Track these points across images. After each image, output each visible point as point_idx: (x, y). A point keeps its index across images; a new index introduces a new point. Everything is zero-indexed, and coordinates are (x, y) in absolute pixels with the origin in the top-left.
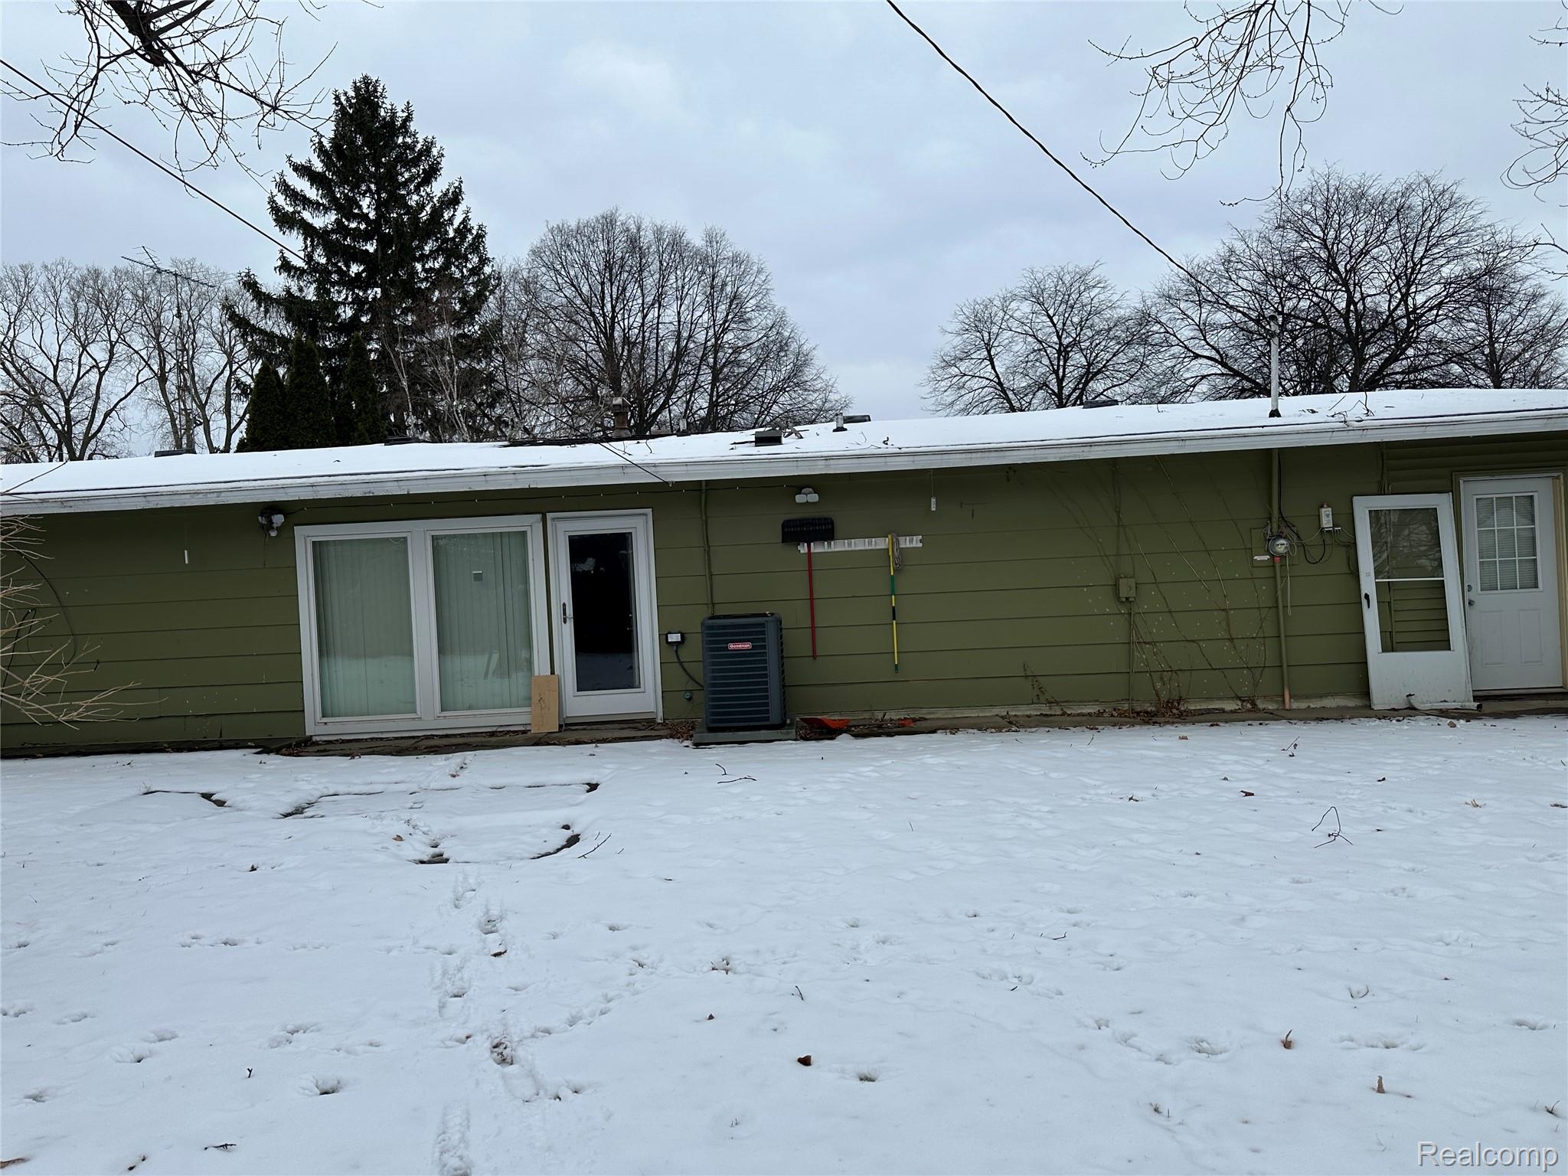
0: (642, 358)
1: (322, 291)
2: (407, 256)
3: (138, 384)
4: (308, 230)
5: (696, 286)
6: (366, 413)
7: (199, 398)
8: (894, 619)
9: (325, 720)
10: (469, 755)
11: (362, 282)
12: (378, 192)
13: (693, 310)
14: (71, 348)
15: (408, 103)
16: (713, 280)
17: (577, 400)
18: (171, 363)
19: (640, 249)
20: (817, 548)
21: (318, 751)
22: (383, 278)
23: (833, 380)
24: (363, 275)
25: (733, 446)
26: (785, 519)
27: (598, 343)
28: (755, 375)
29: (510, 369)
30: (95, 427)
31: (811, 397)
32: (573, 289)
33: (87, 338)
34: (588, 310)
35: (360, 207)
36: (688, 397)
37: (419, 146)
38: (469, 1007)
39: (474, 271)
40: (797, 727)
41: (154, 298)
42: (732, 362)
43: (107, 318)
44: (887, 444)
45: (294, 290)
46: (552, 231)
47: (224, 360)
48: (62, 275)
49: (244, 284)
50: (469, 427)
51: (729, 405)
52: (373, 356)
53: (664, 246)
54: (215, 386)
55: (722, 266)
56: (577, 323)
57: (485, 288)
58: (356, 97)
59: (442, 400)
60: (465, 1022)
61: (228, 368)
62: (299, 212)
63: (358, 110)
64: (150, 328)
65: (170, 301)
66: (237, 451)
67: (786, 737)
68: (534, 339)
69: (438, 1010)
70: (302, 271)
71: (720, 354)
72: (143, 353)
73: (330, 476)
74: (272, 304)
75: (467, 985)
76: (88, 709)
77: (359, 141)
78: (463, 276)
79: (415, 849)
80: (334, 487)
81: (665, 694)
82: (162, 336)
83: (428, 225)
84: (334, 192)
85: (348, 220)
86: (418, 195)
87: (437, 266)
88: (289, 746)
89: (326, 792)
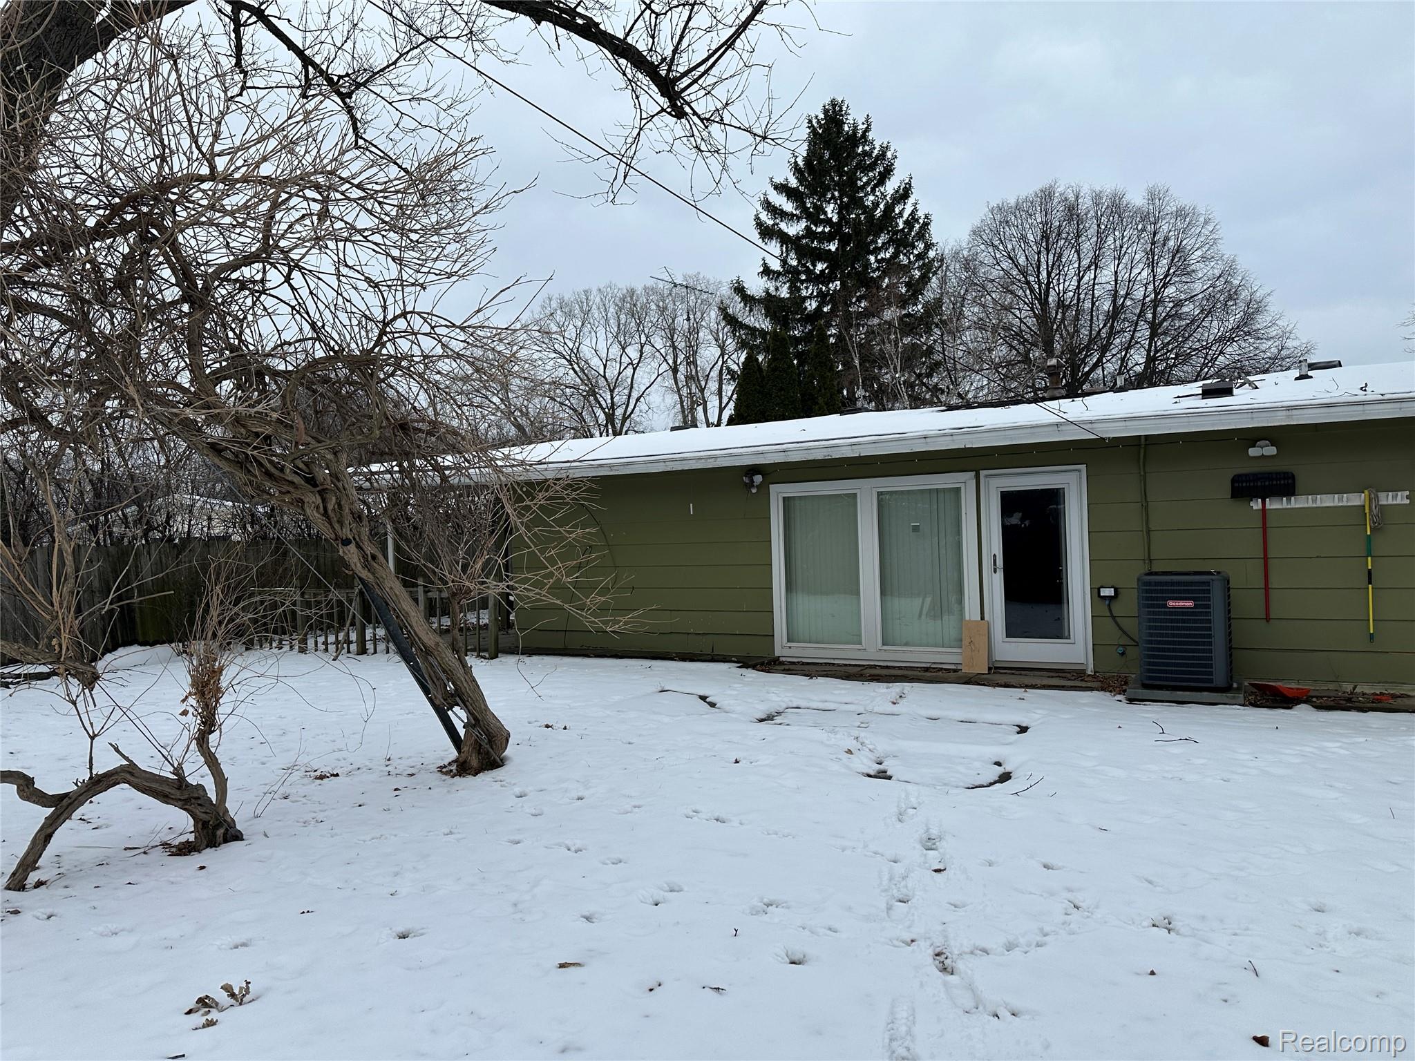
0: (1077, 318)
1: (794, 289)
2: (864, 249)
3: (658, 375)
4: (784, 238)
5: (1135, 244)
6: (825, 389)
7: (700, 384)
8: (1370, 582)
9: (789, 644)
10: (907, 687)
11: (825, 278)
12: (841, 198)
13: (1132, 268)
14: (615, 350)
15: (868, 116)
16: (1154, 237)
17: (1010, 364)
18: (681, 357)
19: (1078, 216)
20: (1273, 504)
21: (784, 670)
22: (842, 272)
23: (1292, 326)
24: (826, 271)
25: (1177, 400)
26: (1235, 473)
27: (1032, 309)
28: (1198, 327)
29: (948, 341)
30: (630, 410)
31: (1264, 345)
32: (1010, 261)
33: (625, 343)
34: (1023, 279)
35: (825, 213)
36: (1123, 353)
37: (876, 152)
38: (913, 915)
39: (920, 257)
40: (1245, 692)
41: (670, 306)
42: (1173, 315)
43: (638, 325)
44: (1365, 390)
45: (772, 291)
46: (992, 211)
47: (718, 352)
48: (610, 295)
49: (735, 289)
50: (909, 396)
51: (1168, 359)
52: (832, 340)
53: (1103, 210)
54: (712, 373)
55: (1164, 221)
56: (1012, 293)
57: (929, 271)
58: (825, 118)
59: (887, 373)
60: (909, 927)
61: (721, 359)
62: (778, 224)
63: (827, 128)
64: (667, 331)
65: (681, 308)
66: (727, 425)
67: (1231, 702)
68: (971, 312)
69: (886, 910)
70: (778, 274)
71: (1160, 309)
72: (662, 351)
73: (798, 443)
74: (755, 303)
75: (911, 894)
76: (626, 623)
77: (827, 156)
78: (910, 262)
79: (863, 764)
80: (801, 452)
81: (1095, 646)
82: (676, 336)
83: (882, 220)
84: (805, 203)
85: (816, 226)
86: (874, 195)
87: (888, 255)
88: (762, 664)
89: (791, 705)
